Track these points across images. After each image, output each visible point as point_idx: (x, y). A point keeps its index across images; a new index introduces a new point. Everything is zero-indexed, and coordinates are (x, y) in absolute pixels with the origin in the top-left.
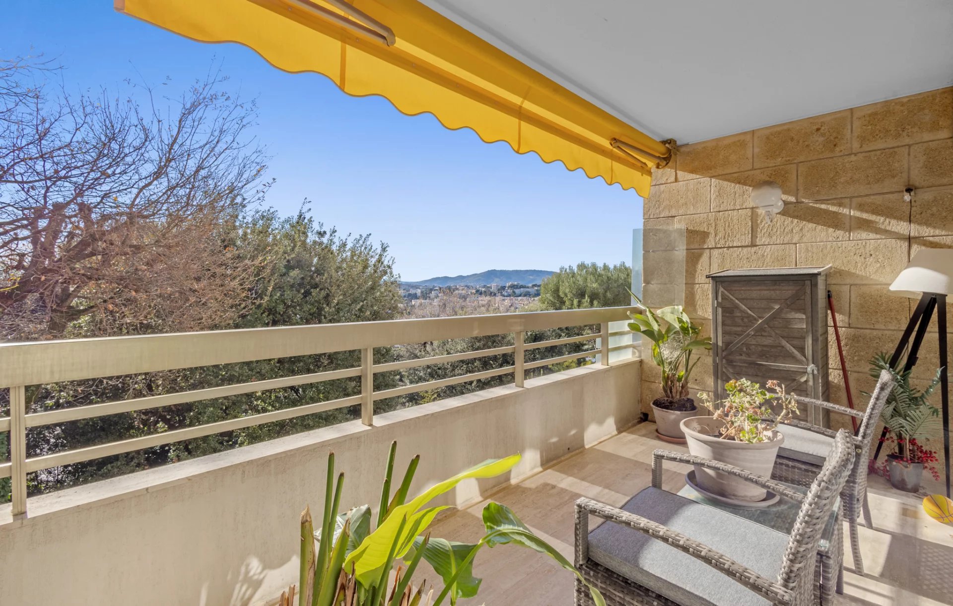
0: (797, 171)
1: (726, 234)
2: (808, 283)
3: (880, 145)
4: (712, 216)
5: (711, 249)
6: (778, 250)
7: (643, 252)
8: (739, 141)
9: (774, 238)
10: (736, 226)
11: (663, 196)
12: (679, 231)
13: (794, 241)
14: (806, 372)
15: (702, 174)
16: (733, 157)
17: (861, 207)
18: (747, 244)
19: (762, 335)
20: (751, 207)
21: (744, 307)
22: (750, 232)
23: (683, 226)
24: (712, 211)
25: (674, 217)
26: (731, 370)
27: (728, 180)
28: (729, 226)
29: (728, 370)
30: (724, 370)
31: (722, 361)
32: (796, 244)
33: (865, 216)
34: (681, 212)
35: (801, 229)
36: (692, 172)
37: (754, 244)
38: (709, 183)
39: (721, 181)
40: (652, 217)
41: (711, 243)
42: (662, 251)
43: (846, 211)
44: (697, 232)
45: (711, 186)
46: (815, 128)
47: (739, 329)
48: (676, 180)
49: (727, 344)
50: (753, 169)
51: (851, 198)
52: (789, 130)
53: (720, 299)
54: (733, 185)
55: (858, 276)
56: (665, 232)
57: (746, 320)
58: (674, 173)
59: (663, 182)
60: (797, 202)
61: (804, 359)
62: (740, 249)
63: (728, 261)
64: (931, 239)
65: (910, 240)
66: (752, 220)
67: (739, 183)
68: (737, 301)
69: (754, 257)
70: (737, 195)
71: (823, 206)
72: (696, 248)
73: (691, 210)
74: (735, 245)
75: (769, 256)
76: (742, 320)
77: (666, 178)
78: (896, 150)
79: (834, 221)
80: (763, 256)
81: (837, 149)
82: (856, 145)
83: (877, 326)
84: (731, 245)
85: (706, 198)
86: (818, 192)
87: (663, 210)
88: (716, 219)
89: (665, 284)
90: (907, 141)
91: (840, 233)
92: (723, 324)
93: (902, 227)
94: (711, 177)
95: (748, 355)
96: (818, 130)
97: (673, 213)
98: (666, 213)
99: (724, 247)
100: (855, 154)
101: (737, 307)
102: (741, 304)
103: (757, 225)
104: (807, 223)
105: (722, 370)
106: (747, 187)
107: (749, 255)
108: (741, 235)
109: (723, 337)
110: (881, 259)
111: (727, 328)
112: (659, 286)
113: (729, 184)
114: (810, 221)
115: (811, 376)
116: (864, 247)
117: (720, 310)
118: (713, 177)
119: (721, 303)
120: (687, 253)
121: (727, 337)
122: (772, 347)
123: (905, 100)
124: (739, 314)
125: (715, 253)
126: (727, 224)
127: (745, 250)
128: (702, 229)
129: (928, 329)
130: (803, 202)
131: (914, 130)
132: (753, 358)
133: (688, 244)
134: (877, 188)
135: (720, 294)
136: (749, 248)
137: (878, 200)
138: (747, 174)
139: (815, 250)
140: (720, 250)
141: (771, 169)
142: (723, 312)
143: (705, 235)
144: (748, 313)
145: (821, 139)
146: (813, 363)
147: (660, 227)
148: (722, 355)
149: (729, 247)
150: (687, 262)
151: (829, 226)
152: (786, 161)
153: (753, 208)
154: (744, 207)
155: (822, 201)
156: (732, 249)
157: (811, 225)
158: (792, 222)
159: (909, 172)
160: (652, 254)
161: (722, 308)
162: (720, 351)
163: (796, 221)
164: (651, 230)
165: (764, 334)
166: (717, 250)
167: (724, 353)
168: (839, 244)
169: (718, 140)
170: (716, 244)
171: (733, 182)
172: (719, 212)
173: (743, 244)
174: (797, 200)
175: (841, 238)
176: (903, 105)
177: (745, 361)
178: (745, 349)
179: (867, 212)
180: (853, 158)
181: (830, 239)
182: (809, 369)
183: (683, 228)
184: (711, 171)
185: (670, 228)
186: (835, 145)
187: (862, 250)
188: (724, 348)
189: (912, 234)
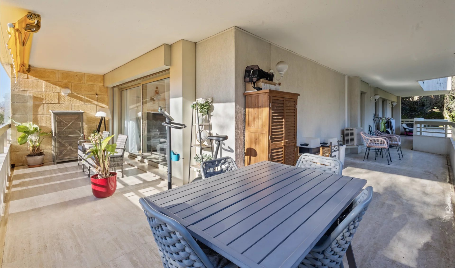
0: (72, 85)
1: (49, 99)
2: (81, 115)
3: (90, 83)
4: (44, 93)
5: (43, 103)
6: (66, 106)
7: (11, 102)
8: (54, 72)
9: (65, 102)
10: (53, 97)
11: (21, 82)
12: (30, 96)
13: (71, 103)
14: (81, 136)
15: (39, 78)
16: (51, 76)
17: (87, 97)
18: (57, 103)
19: (69, 128)
20: (58, 92)
21: (64, 121)
22: (58, 99)
23: (31, 94)
24: (44, 91)
25: (27, 91)
26: (60, 139)
27: (50, 83)
28: (50, 97)
29: (59, 139)
30: (58, 139)
31: (57, 137)
32: (71, 104)
33: (88, 99)
34: (30, 90)
35: (73, 100)
36: (35, 77)
37: (59, 103)
38: (42, 82)
39: (47, 83)
40: (15, 89)
41: (44, 102)
42: (21, 102)
43: (84, 97)
44: (38, 97)
45: (43, 83)
46: (76, 75)
47: (63, 127)
48: (28, 78)
49: (59, 132)
50: (58, 81)
51: (85, 94)
52: (69, 73)
53: (56, 119)
54: (51, 84)
55: (87, 113)
56: (23, 96)
57: (65, 125)
58: (27, 76)
59: (21, 77)
60: (72, 93)
61: (80, 133)
62: (54, 104)
63: (50, 108)
64: (100, 105)
65: (97, 105)
66: (58, 96)
67: (54, 84)
68: (62, 120)
69: (59, 107)
70: (53, 88)
71: (78, 95)
72: (37, 102)
73: (35, 90)
74: (52, 103)
75: (64, 107)
76: (64, 125)
77: (23, 76)
78: (94, 85)
79: (81, 99)
80: (62, 107)
81: (82, 82)
82: (86, 82)
83: (91, 125)
84: (51, 103)
85: (41, 87)
86: (77, 91)
87: (22, 88)
88: (45, 94)
89: (23, 115)
90: (96, 84)
91: (82, 102)
92: (58, 126)
93: (96, 103)
94: (43, 80)
95: (65, 134)
96: (77, 76)
97: (26, 89)
98: (23, 89)
99: (49, 103)
100: (86, 84)
101: (62, 121)
102: (63, 120)
103: (60, 98)
104: (74, 99)
105: (57, 139)
106: (56, 86)
107: (57, 106)
108: (55, 100)
109: (58, 130)
110: (91, 109)
111: (59, 128)
112: (20, 115)
113: (50, 84)
114: (75, 98)
115: (82, 137)
116: (88, 106)
117: (56, 122)
118: (44, 80)
119: (57, 120)
120: (33, 104)
121: (59, 130)
122: (72, 131)
123: (95, 75)
124: (62, 123)
125: (45, 105)
126: (50, 96)
127: (56, 105)
128: (40, 97)
129: (102, 124)
130: (73, 93)
131: (97, 82)
132: (67, 135)
133: (33, 101)
134: (90, 93)
135: (56, 118)
136: (57, 104)
137: (90, 96)
138: (56, 82)
139: (76, 106)
140: (47, 104)
141: (64, 83)
142: (57, 123)
143: (42, 99)
144: (65, 123)
145: (77, 78)
146: (82, 134)
147: (20, 94)
148: (57, 135)
149: (50, 103)
150: (34, 107)
151: (80, 101)
152: (68, 81)
153: (58, 93)
154: (56, 92)
155: (79, 94)
156: (51, 104)
157: (75, 100)
158: (70, 98)
159: (96, 91)
160: (16, 103)
161: (57, 122)
162: (56, 135)
163: (71, 98)
164: (15, 94)
165: (70, 128)
166: (46, 104)
167: (58, 135)
168: (82, 105)
169: (46, 69)
170: (45, 102)
171: (51, 83)
172: (47, 92)
173: (56, 103)
174: (72, 92)
175: (83, 104)
176: (95, 76)
177: (64, 136)
178: (64, 133)
179: (88, 98)
180: (85, 85)
181: (80, 104)
182: (82, 135)
183: (32, 95)
184: (43, 78)
185: (26, 95)
186: (81, 81)
187: (87, 107)
188: (58, 133)
189: (98, 104)
